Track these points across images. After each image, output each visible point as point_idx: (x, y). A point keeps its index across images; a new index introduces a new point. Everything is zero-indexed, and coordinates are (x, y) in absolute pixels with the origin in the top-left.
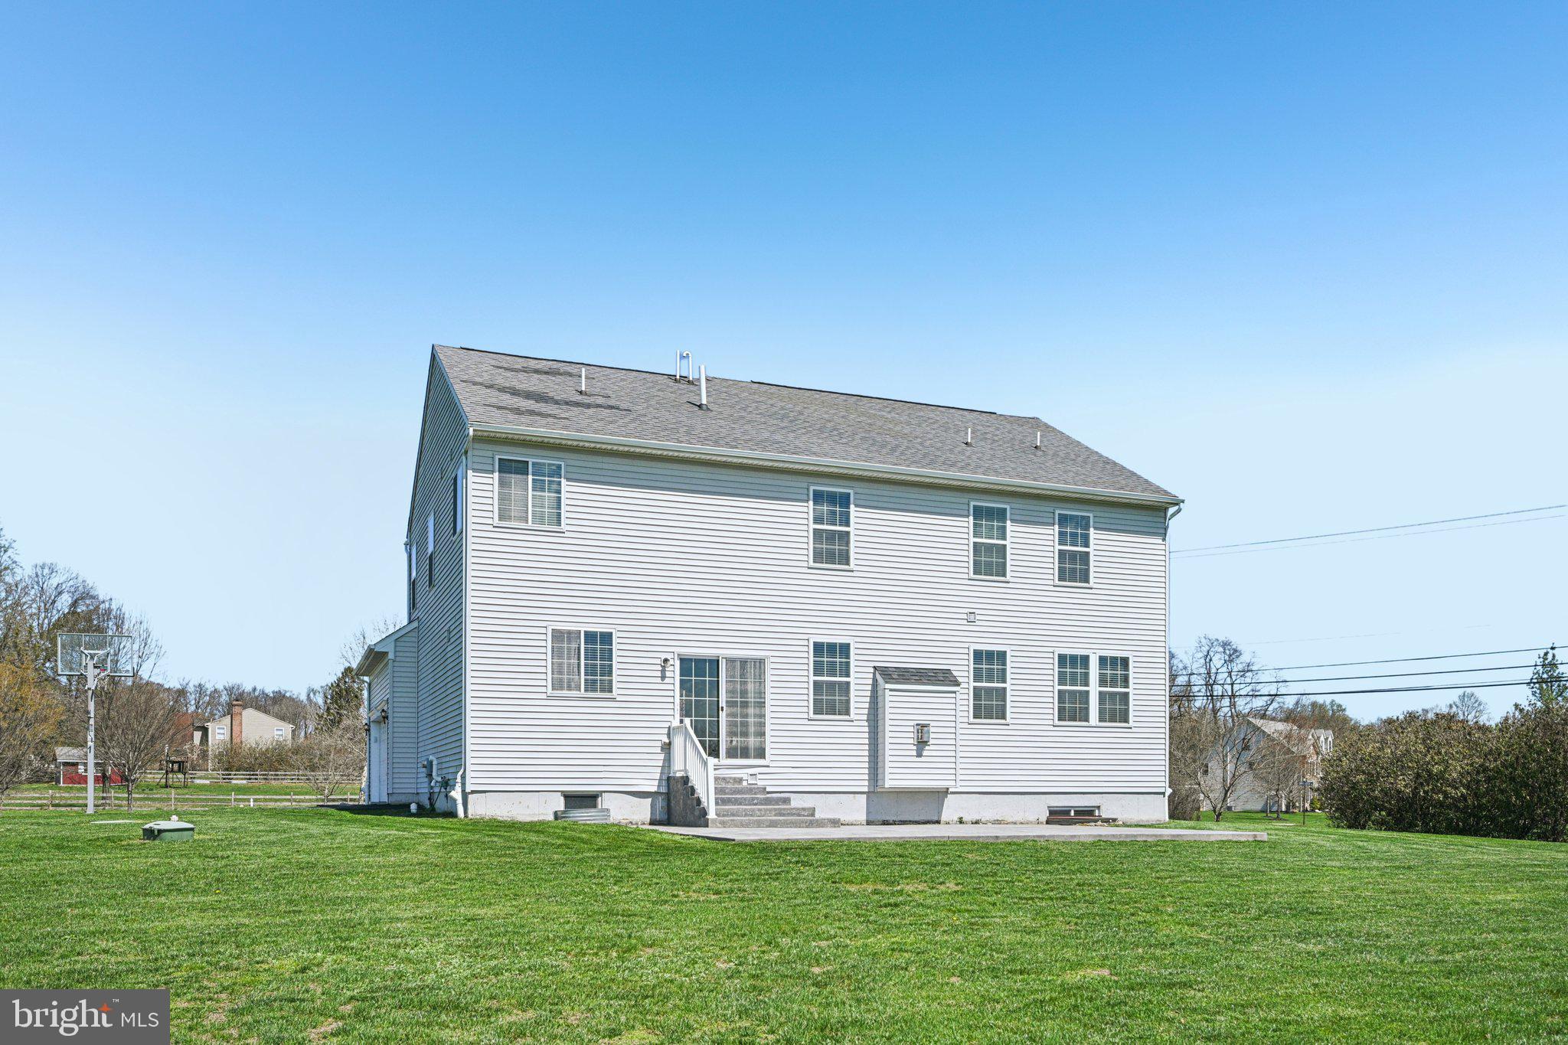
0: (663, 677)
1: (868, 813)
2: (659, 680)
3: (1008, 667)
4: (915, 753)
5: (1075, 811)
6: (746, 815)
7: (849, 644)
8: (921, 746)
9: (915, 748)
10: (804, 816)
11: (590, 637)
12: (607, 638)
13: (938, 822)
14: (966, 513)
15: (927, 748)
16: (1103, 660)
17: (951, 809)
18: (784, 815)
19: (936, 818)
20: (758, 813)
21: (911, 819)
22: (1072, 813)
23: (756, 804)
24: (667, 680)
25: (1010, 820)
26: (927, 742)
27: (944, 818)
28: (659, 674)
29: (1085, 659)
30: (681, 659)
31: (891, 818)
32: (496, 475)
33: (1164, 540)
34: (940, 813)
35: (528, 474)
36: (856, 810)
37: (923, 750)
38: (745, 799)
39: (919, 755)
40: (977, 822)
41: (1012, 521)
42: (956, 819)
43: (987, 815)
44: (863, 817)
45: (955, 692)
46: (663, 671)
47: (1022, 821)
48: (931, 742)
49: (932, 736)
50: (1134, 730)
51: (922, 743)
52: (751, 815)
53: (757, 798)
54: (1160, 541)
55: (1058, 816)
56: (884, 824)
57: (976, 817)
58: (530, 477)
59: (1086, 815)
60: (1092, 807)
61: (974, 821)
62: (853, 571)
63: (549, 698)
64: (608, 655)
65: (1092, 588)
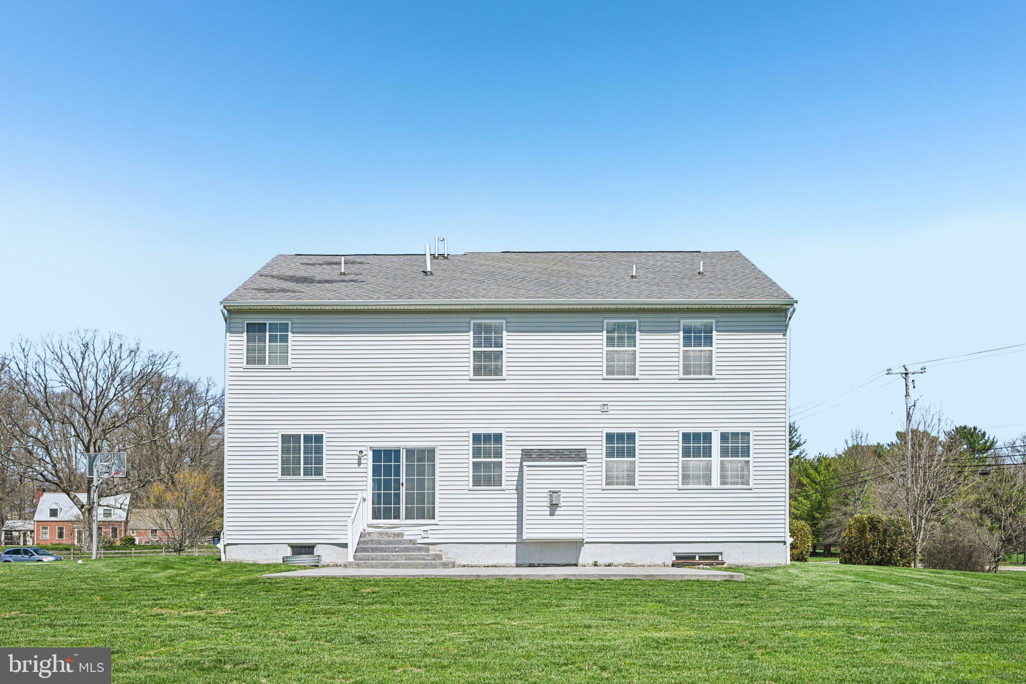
0: (359, 464)
1: (517, 558)
2: (356, 466)
3: (637, 445)
4: (548, 513)
5: (699, 556)
6: (382, 559)
7: (502, 434)
8: (553, 507)
9: (549, 509)
10: (428, 560)
11: (308, 438)
12: (319, 438)
13: (576, 565)
14: (600, 329)
15: (559, 509)
16: (724, 437)
17: (586, 556)
18: (412, 559)
19: (574, 562)
20: (392, 558)
21: (553, 563)
22: (697, 558)
23: (397, 552)
24: (362, 466)
25: (640, 563)
26: (558, 504)
27: (580, 562)
28: (356, 461)
29: (708, 437)
30: (373, 451)
31: (536, 562)
32: (245, 334)
33: (785, 335)
34: (577, 558)
35: (265, 332)
36: (509, 556)
37: (555, 510)
38: (389, 548)
39: (552, 514)
40: (609, 565)
41: (640, 331)
42: (591, 562)
43: (617, 560)
44: (513, 561)
45: (582, 466)
46: (360, 459)
47: (650, 564)
48: (562, 504)
49: (563, 499)
50: (754, 491)
51: (554, 506)
52: (387, 560)
53: (398, 547)
54: (781, 336)
55: (683, 560)
56: (531, 566)
57: (609, 561)
58: (267, 334)
59: (712, 559)
60: (717, 553)
61: (607, 564)
62: (505, 380)
63: (280, 481)
64: (319, 451)
65: (715, 379)
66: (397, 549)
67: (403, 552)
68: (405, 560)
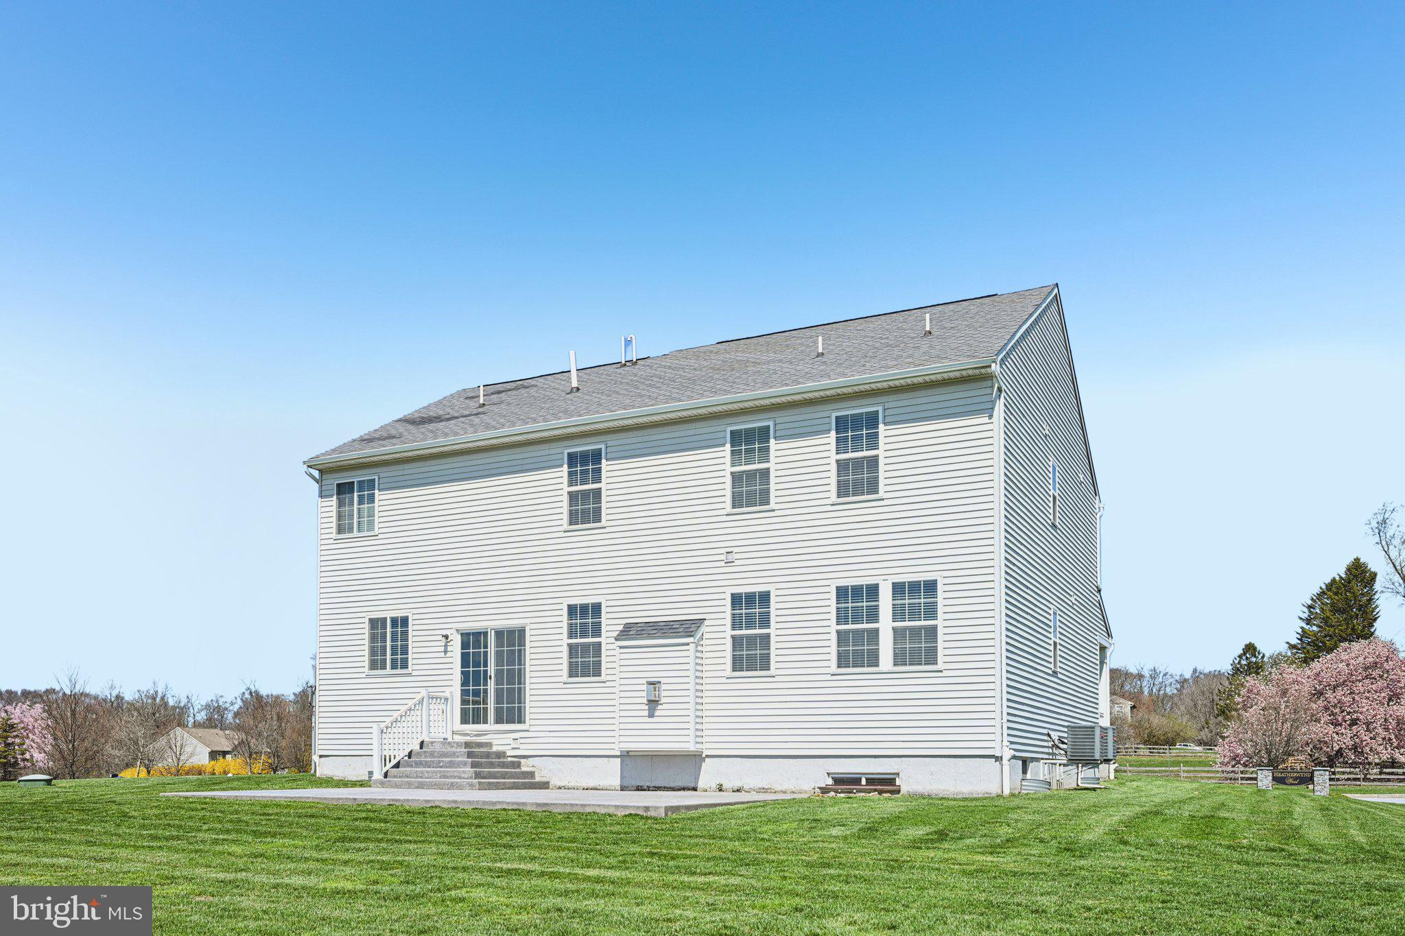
0: (446, 652)
1: (622, 777)
2: (442, 655)
3: (772, 609)
4: (646, 713)
5: (867, 779)
7: (600, 603)
8: (653, 705)
9: (647, 707)
11: (394, 621)
12: (405, 621)
13: (695, 789)
14: (723, 441)
15: (660, 707)
16: (898, 589)
17: (708, 776)
19: (692, 785)
21: (667, 785)
22: (864, 782)
24: (449, 654)
25: (780, 788)
26: (658, 701)
27: (701, 784)
28: (442, 649)
29: (873, 591)
30: (462, 635)
31: (645, 784)
32: (335, 497)
33: (991, 417)
34: (697, 779)
35: (354, 492)
36: (611, 774)
37: (655, 709)
39: (651, 715)
40: (738, 791)
41: (775, 438)
42: (714, 786)
43: (748, 783)
44: (616, 782)
45: (688, 644)
46: (446, 646)
47: (794, 790)
48: (664, 700)
49: (664, 693)
50: (945, 673)
51: (653, 703)
54: (986, 420)
55: (845, 782)
56: (638, 790)
57: (737, 784)
58: (356, 494)
59: (885, 784)
60: (893, 774)
61: (735, 789)
62: (604, 528)
63: (368, 676)
64: (405, 634)
65: (883, 499)
66: (441, 764)
67: (447, 767)
68: (440, 778)
